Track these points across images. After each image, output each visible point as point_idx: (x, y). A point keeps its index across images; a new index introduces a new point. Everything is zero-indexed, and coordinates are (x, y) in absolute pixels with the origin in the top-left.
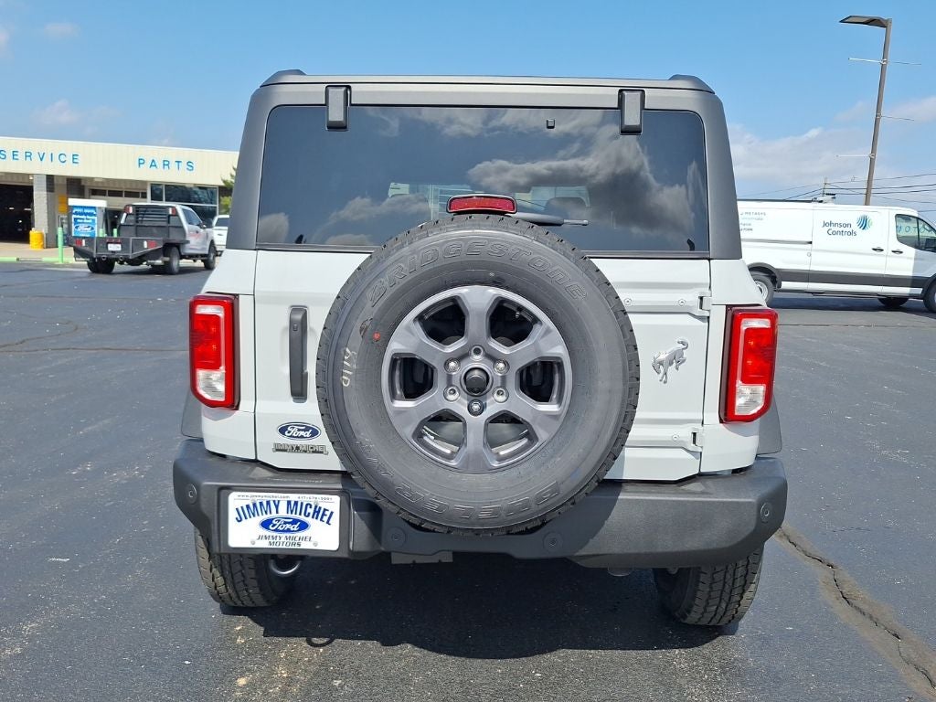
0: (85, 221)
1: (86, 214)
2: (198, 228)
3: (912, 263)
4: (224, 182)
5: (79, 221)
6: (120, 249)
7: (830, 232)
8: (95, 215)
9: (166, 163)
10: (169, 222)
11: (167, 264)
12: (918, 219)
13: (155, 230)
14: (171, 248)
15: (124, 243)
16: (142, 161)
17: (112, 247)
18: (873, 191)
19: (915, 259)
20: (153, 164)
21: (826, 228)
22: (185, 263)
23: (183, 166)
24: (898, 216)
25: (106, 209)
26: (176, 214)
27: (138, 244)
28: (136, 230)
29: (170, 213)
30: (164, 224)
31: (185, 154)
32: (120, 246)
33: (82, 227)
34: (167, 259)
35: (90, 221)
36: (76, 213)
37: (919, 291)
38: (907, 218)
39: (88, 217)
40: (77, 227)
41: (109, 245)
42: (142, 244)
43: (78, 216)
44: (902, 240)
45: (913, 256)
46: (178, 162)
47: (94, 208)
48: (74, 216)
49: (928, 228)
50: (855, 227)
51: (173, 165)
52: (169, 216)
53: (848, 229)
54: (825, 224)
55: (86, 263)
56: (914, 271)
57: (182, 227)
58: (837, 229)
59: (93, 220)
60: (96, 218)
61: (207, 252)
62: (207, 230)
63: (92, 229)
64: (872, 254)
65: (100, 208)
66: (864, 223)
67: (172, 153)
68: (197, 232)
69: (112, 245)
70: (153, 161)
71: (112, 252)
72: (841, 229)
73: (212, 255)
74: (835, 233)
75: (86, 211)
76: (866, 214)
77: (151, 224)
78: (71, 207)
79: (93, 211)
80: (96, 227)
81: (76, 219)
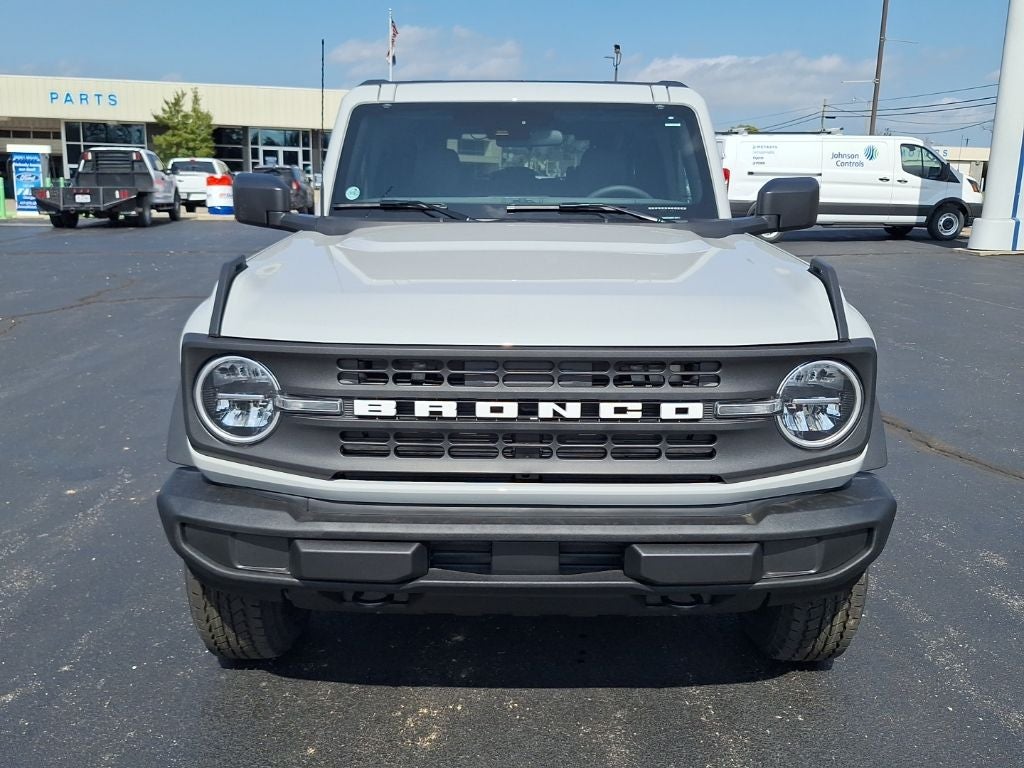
0: (28, 169)
1: (29, 162)
2: (163, 174)
3: (918, 191)
4: (156, 117)
5: (20, 169)
6: (89, 201)
7: (839, 163)
8: (39, 163)
9: (84, 97)
10: (133, 168)
11: (141, 215)
12: (922, 147)
13: (118, 178)
14: (142, 198)
15: (93, 194)
16: (54, 96)
17: (80, 199)
18: (878, 113)
19: (922, 188)
20: (68, 99)
21: (835, 160)
22: (155, 214)
23: (105, 100)
24: (902, 145)
25: (50, 155)
26: (141, 160)
27: (110, 194)
28: (97, 177)
29: (134, 158)
30: (128, 171)
31: (106, 85)
32: (88, 196)
33: (24, 176)
34: (140, 210)
35: (34, 169)
36: (17, 161)
37: (923, 219)
38: (912, 147)
39: (31, 165)
40: (18, 177)
41: (77, 196)
42: (114, 195)
43: (20, 165)
44: (906, 169)
45: (919, 184)
46: (99, 96)
47: (36, 154)
48: (14, 165)
49: (932, 157)
50: (863, 158)
51: (93, 100)
52: (133, 161)
53: (855, 160)
54: (834, 156)
55: (48, 217)
56: (920, 200)
57: (148, 174)
58: (845, 160)
59: (37, 168)
60: (40, 166)
61: (172, 200)
62: (172, 175)
63: (37, 178)
64: (878, 185)
65: (43, 154)
66: (871, 154)
67: (91, 85)
68: (163, 179)
69: (80, 196)
70: (68, 95)
71: (82, 204)
72: (849, 161)
73: (177, 204)
74: (843, 164)
75: (28, 158)
76: (873, 144)
77: (113, 171)
78: (10, 155)
79: (35, 158)
80: (41, 176)
81: (17, 168)
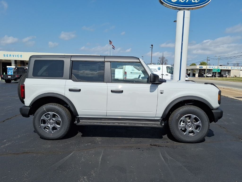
3: (170, 77)
12: (172, 67)
13: (22, 73)
24: (167, 67)
28: (18, 73)
29: (25, 69)
33: (9, 72)
36: (8, 69)
38: (169, 67)
41: (8, 76)
43: (9, 70)
44: (168, 72)
47: (12, 68)
48: (8, 70)
50: (157, 70)
59: (12, 71)
63: (12, 73)
64: (161, 75)
65: (14, 68)
72: (154, 70)
75: (10, 69)
76: (160, 66)
77: (21, 71)
78: (7, 68)
79: (12, 69)
80: (13, 72)
81: (8, 71)
